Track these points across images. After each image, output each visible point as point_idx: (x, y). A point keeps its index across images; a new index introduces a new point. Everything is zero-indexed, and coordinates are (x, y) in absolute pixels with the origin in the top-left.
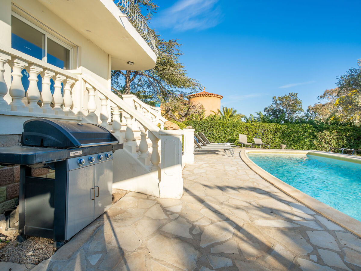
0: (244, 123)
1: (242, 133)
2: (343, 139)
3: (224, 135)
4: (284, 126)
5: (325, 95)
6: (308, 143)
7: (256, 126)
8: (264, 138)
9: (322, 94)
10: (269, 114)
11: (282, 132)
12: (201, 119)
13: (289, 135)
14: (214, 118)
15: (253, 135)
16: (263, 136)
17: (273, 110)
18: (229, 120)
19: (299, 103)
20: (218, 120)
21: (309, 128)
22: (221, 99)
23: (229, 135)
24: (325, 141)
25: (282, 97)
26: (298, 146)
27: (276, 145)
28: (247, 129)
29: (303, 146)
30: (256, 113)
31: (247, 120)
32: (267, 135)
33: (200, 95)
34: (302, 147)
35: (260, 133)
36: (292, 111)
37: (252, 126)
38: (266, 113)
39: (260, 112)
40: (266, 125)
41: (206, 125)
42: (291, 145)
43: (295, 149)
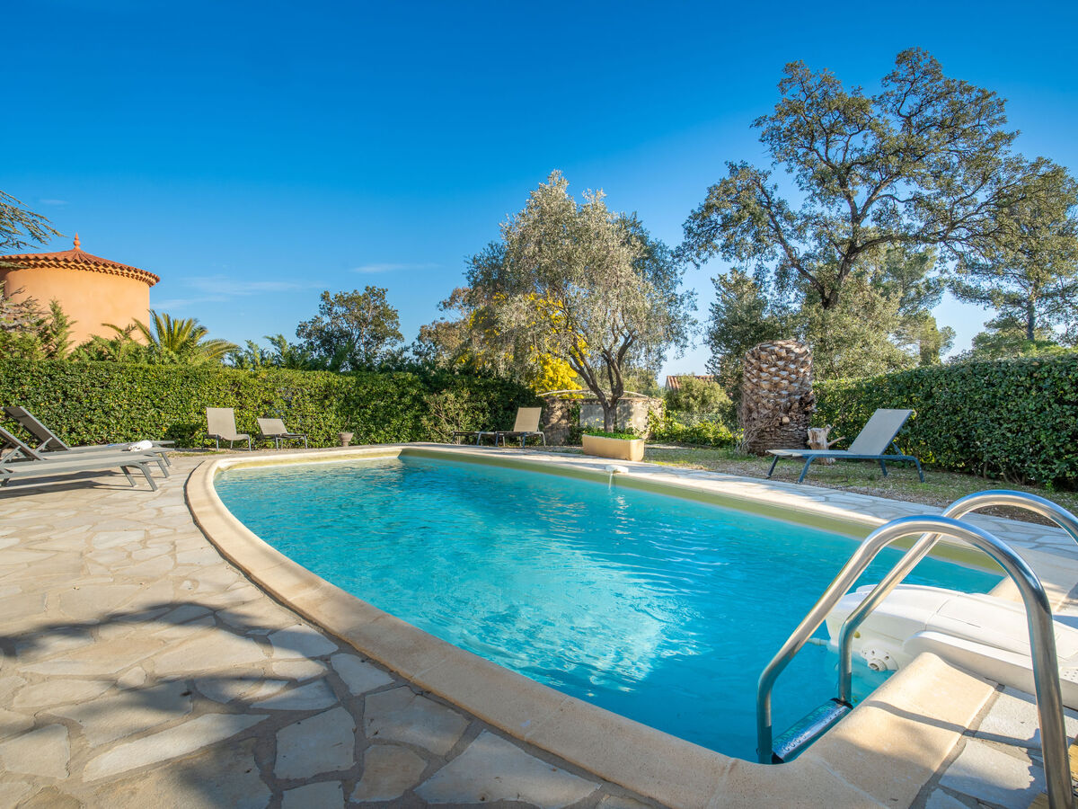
0: (228, 371)
1: (218, 404)
2: (484, 409)
3: (152, 412)
4: (348, 379)
5: (453, 299)
6: (410, 424)
7: (265, 381)
8: (291, 415)
9: (447, 298)
10: (312, 344)
11: (343, 396)
12: (51, 355)
13: (361, 404)
14: (112, 351)
15: (259, 406)
16: (290, 411)
17: (321, 330)
18: (173, 361)
19: (392, 316)
20: (127, 358)
21: (411, 384)
22: (151, 284)
23: (170, 410)
24: (447, 415)
25: (346, 296)
26: (387, 432)
27: (329, 435)
28: (236, 389)
29: (399, 433)
30: (268, 338)
31: (241, 360)
32: (300, 405)
33: (54, 263)
34: (397, 436)
35: (281, 401)
36: (374, 337)
37: (252, 381)
38: (302, 341)
39: (280, 337)
40: (297, 376)
41: (70, 379)
42: (368, 433)
43: (380, 443)
